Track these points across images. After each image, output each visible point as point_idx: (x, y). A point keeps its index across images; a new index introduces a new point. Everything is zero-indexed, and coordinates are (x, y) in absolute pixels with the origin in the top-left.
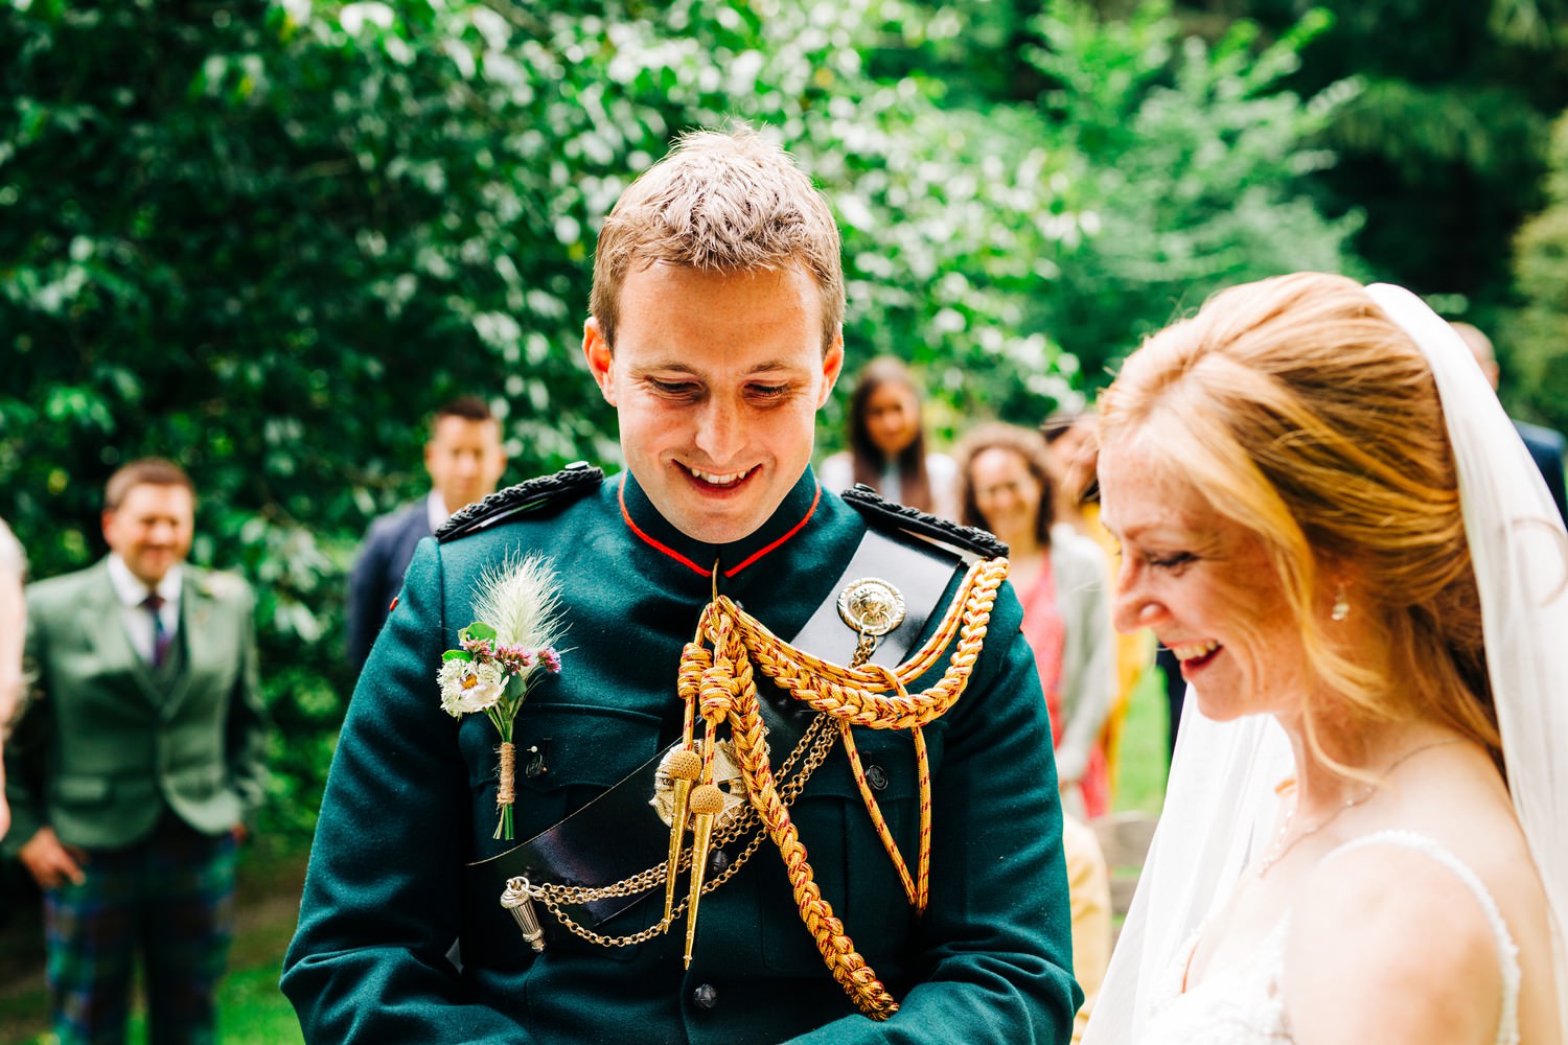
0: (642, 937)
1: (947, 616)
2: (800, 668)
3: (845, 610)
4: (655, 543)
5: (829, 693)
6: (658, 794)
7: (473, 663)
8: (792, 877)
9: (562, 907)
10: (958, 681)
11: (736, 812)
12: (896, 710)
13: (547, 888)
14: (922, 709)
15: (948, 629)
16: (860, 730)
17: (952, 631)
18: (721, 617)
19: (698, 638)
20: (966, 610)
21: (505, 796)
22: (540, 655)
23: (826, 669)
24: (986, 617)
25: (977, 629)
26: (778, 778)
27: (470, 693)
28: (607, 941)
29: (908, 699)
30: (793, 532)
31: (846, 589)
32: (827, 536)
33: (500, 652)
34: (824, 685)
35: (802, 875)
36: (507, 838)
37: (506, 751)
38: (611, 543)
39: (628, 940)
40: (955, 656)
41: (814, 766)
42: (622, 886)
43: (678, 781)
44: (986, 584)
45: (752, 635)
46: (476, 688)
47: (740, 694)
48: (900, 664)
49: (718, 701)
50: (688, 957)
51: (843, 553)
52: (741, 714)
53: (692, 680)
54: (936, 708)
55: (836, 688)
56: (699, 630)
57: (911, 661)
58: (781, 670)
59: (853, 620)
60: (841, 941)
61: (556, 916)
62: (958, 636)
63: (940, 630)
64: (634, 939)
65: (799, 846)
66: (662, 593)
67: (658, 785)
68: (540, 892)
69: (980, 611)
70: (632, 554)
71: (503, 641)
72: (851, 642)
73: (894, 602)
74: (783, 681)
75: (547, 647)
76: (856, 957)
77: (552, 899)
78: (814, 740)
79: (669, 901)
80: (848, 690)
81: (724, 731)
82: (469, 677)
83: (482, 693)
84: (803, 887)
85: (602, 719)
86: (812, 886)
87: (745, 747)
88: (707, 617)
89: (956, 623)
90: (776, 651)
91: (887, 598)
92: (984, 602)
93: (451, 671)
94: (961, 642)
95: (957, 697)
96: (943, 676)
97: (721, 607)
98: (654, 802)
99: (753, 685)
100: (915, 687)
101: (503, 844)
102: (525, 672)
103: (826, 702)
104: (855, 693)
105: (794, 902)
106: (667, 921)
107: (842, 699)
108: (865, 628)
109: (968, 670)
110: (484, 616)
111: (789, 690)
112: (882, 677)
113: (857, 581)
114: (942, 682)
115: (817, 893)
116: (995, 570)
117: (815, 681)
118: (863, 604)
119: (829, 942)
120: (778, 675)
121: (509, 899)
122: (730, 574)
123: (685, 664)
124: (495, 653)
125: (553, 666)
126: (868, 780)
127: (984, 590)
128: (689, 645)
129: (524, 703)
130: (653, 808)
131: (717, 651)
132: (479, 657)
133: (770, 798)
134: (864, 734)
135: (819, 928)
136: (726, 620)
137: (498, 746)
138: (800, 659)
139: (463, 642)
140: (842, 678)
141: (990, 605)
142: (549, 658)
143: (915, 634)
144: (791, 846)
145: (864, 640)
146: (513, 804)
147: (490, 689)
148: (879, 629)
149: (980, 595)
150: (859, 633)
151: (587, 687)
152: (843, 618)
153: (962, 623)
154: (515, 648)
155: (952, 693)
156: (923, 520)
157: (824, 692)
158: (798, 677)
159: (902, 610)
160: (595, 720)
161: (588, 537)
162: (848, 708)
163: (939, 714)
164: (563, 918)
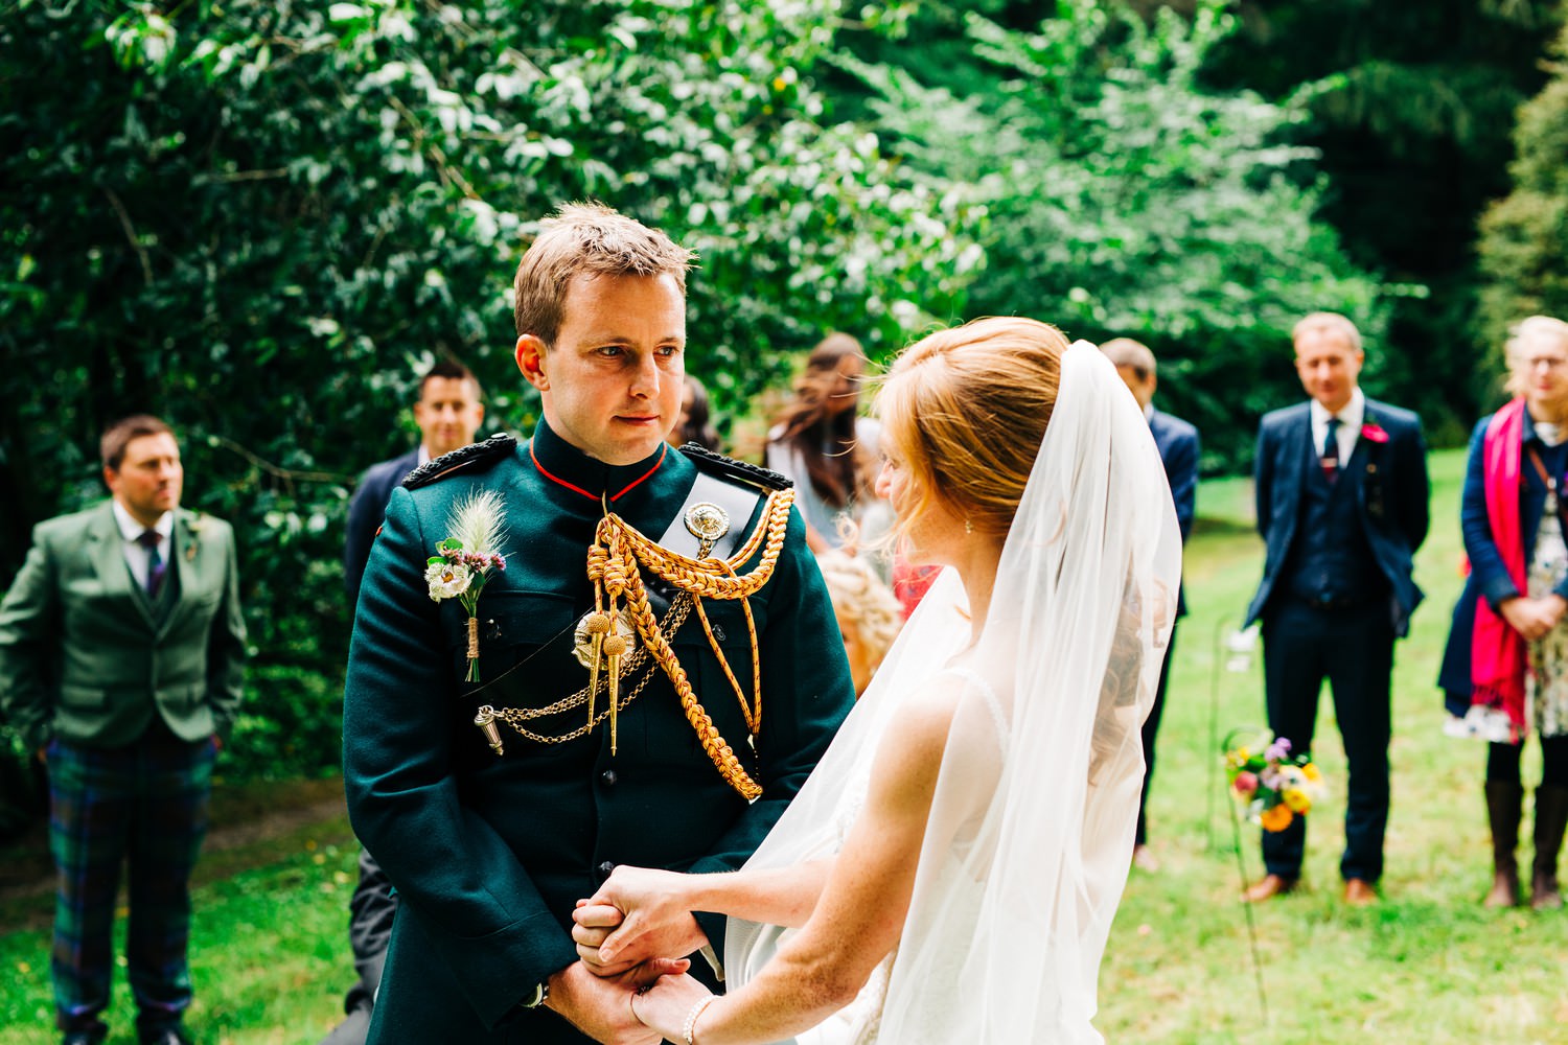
0: (573, 735)
1: (758, 527)
2: (665, 560)
3: (689, 523)
4: (560, 482)
5: (685, 577)
6: (578, 647)
7: (449, 565)
8: (680, 691)
9: (517, 722)
10: (769, 568)
11: (630, 656)
12: (729, 587)
13: (506, 711)
14: (746, 586)
15: (758, 535)
16: (707, 600)
17: (761, 536)
18: (613, 527)
19: (597, 541)
20: (770, 522)
21: (473, 653)
22: (492, 559)
23: (682, 561)
24: (784, 527)
25: (778, 534)
26: (662, 626)
27: (449, 585)
28: (550, 740)
29: (738, 579)
30: (651, 472)
31: (689, 510)
32: (673, 475)
33: (466, 558)
34: (681, 571)
35: (686, 689)
36: (475, 681)
37: (472, 623)
38: (528, 483)
39: (564, 738)
40: (766, 552)
41: (679, 624)
42: (556, 706)
43: (594, 636)
44: (782, 506)
45: (633, 538)
46: (453, 582)
47: (629, 576)
48: (729, 557)
49: (618, 580)
50: (614, 748)
51: (684, 488)
52: (631, 589)
53: (598, 569)
54: (755, 586)
55: (689, 572)
56: (597, 537)
57: (737, 555)
58: (652, 561)
59: (696, 530)
60: (713, 730)
61: (514, 728)
62: (766, 540)
63: (754, 535)
64: (568, 737)
65: (681, 670)
66: (568, 514)
67: (577, 641)
68: (501, 715)
69: (780, 523)
70: (545, 490)
71: (467, 550)
72: (695, 545)
73: (722, 518)
74: (654, 568)
75: (495, 553)
76: (721, 739)
77: (510, 718)
78: (678, 608)
79: (591, 714)
80: (698, 574)
81: (622, 601)
82: (447, 575)
83: (456, 585)
84: (687, 696)
85: (536, 600)
86: (692, 695)
87: (638, 610)
88: (603, 527)
89: (763, 532)
90: (648, 549)
91: (717, 516)
92: (782, 517)
93: (434, 572)
94: (769, 543)
95: (768, 578)
96: (758, 565)
97: (612, 520)
98: (574, 652)
99: (637, 570)
100: (741, 571)
101: (472, 685)
102: (483, 570)
103: (684, 581)
104: (703, 575)
105: (682, 707)
106: (591, 725)
107: (694, 579)
108: (705, 536)
109: (774, 561)
110: (454, 534)
111: (658, 574)
112: (718, 566)
113: (696, 505)
114: (758, 569)
115: (696, 700)
116: (786, 497)
117: (676, 569)
118: (702, 520)
119: (706, 731)
120: (651, 564)
121: (479, 720)
122: (614, 499)
123: (591, 559)
124: (463, 558)
125: (501, 566)
126: (715, 634)
127: (781, 509)
128: (592, 546)
129: (483, 590)
130: (575, 656)
131: (612, 549)
132: (454, 561)
133: (659, 641)
134: (710, 604)
135: (698, 722)
136: (616, 530)
137: (467, 620)
138: (664, 554)
139: (441, 551)
140: (693, 567)
141: (786, 519)
142: (498, 560)
143: (739, 540)
144: (677, 672)
145: (705, 544)
146: (479, 658)
147: (462, 582)
148: (713, 535)
149: (779, 513)
150: (700, 538)
151: (526, 580)
152: (689, 529)
153: (768, 531)
154: (477, 554)
155: (765, 576)
156: (736, 464)
157: (682, 575)
158: (664, 565)
159: (727, 523)
160: (531, 600)
161: (512, 482)
162: (697, 585)
163: (757, 590)
164: (519, 729)
